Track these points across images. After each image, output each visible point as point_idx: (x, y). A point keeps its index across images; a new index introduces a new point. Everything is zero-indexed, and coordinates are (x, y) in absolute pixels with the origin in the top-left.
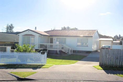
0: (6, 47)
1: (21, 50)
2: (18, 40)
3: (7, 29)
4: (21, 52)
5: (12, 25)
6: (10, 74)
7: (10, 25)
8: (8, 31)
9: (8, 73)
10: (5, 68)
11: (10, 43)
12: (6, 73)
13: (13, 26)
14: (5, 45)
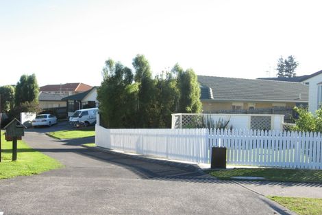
0: (270, 117)
1: (310, 124)
2: (306, 96)
3: (281, 70)
4: (310, 130)
5: (291, 58)
6: (267, 203)
7: (288, 60)
8: (282, 75)
9: (263, 198)
10: (257, 180)
11: (284, 105)
12: (258, 200)
13: (295, 61)
14: (271, 112)
